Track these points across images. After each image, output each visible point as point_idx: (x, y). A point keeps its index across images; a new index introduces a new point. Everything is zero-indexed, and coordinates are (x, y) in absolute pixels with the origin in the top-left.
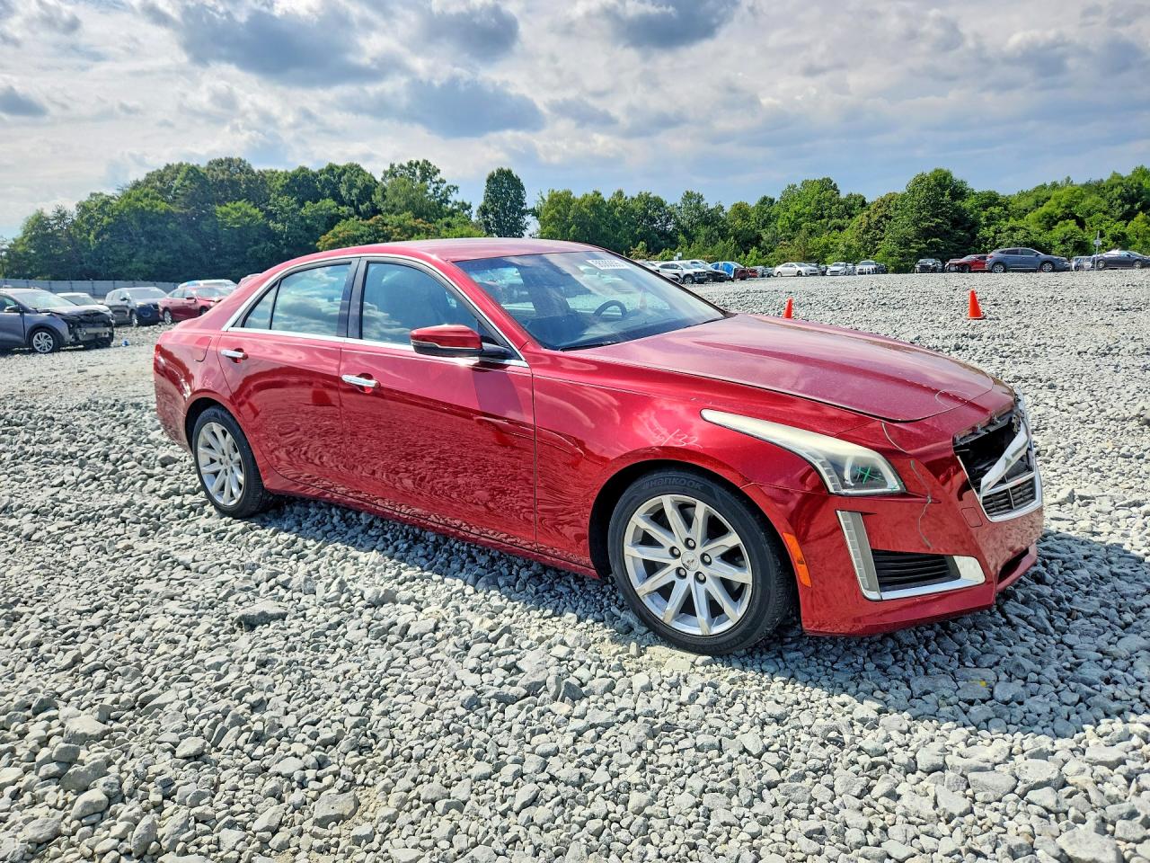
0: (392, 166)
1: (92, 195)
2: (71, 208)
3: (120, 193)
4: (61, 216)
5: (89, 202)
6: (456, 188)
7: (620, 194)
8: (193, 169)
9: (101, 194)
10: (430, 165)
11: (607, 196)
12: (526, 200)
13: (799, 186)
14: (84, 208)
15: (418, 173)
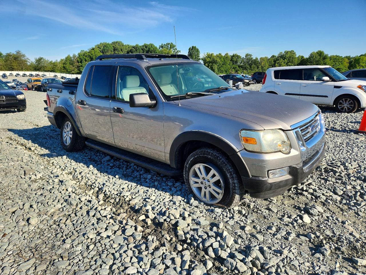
0: (162, 44)
1: (81, 51)
2: (77, 54)
3: (88, 51)
4: (74, 56)
5: (81, 53)
6: (180, 51)
7: (227, 54)
8: (108, 44)
9: (83, 51)
10: (173, 44)
11: (223, 55)
12: (200, 56)
13: (283, 53)
14: (79, 55)
15: (169, 47)
